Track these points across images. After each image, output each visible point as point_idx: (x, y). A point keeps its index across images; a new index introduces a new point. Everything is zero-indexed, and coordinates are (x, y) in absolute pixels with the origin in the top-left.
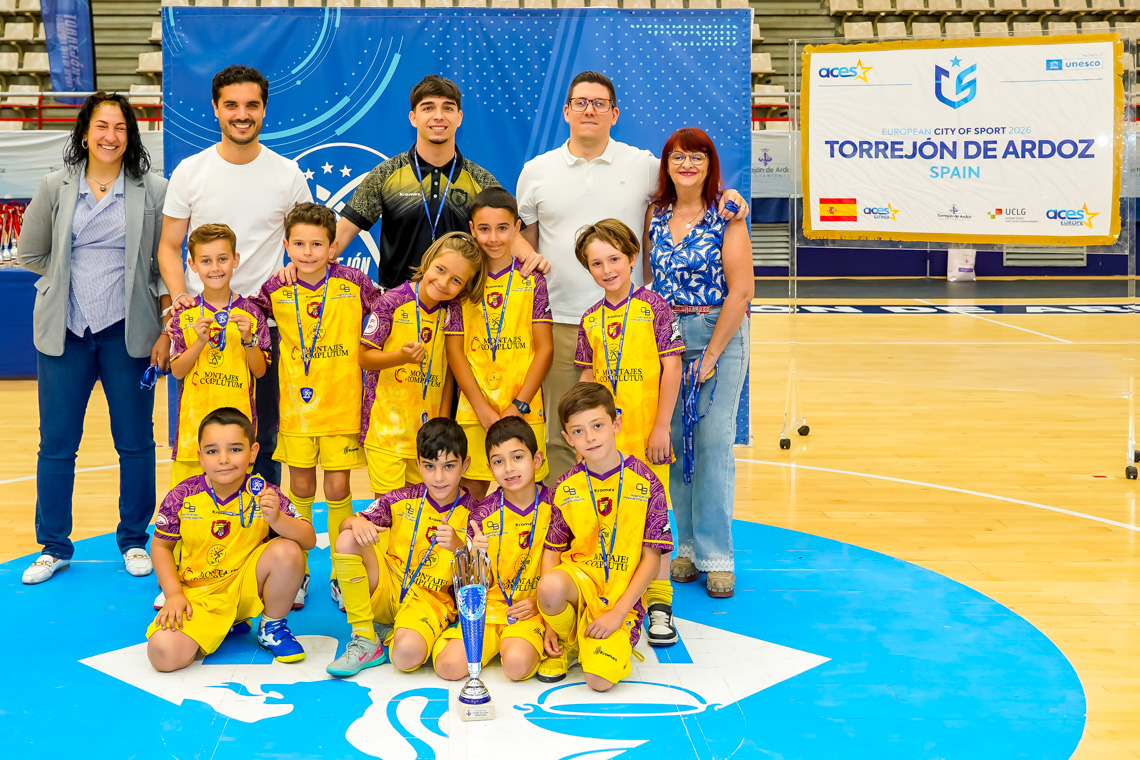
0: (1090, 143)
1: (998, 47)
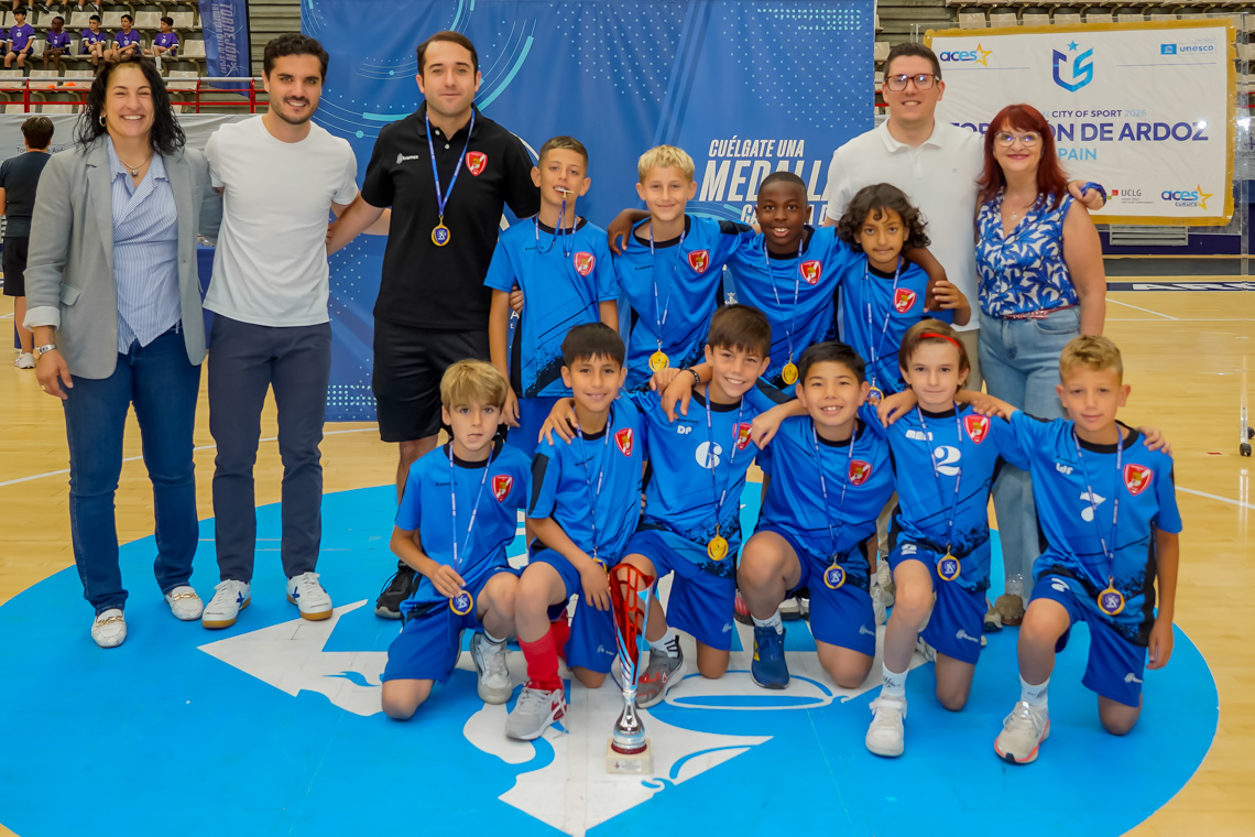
1: (1114, 32)
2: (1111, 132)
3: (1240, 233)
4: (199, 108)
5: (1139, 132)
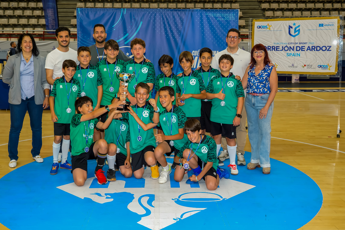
0: (330, 47)
1: (306, 20)
2: (304, 49)
3: (339, 77)
4: (44, 39)
5: (312, 49)
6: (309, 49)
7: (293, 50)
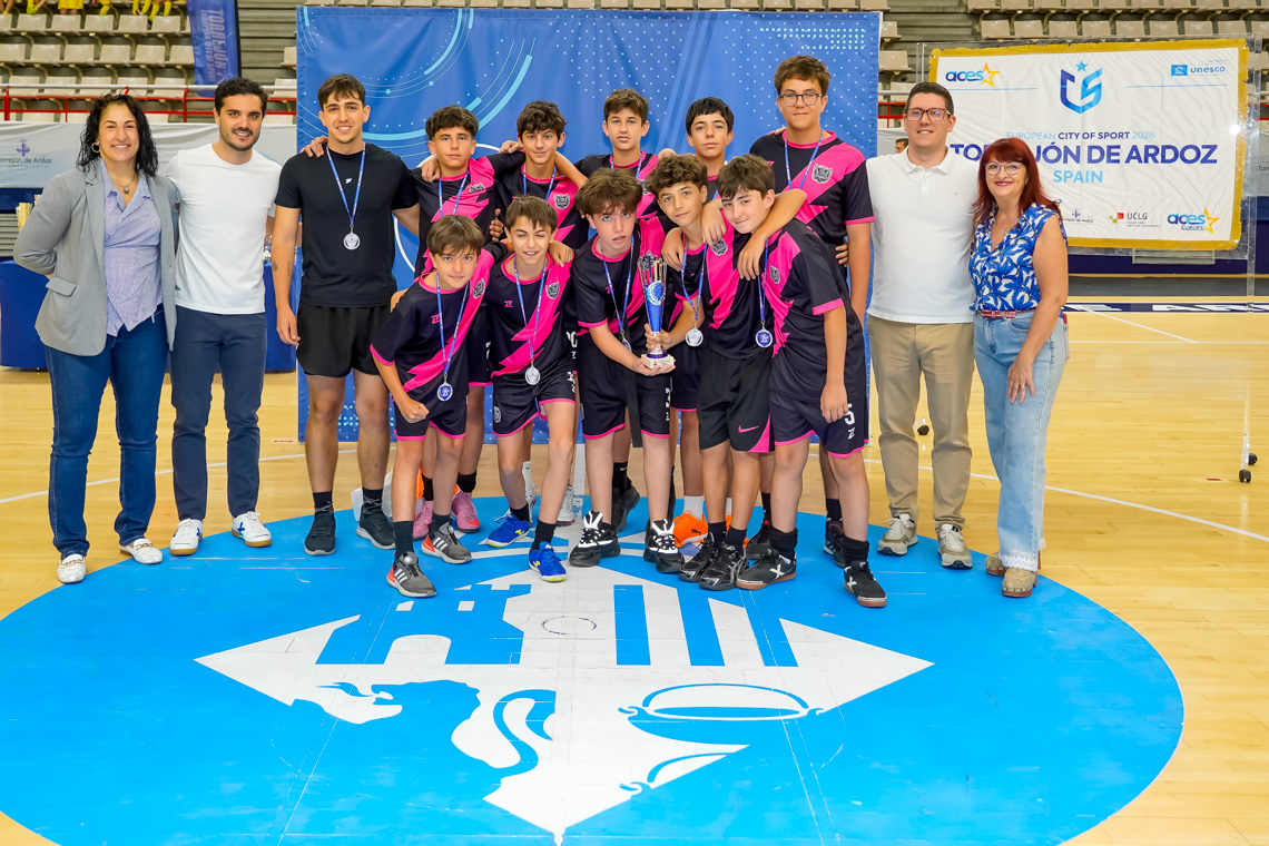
0: (1213, 148)
1: (1125, 53)
2: (1118, 154)
3: (1246, 257)
4: (186, 117)
5: (1147, 155)
6: (1134, 154)
7: (1077, 159)
